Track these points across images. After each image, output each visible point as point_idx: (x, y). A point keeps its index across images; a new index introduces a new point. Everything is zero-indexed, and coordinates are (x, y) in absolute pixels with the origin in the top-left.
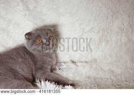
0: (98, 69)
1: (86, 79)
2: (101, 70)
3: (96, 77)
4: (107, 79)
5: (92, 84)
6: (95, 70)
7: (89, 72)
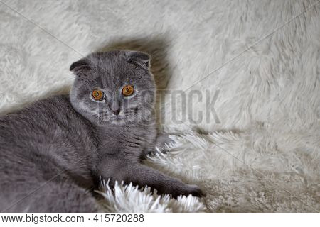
0: (267, 150)
1: (235, 176)
2: (275, 152)
3: (261, 172)
4: (292, 174)
5: (250, 191)
6: (259, 152)
7: (244, 158)
